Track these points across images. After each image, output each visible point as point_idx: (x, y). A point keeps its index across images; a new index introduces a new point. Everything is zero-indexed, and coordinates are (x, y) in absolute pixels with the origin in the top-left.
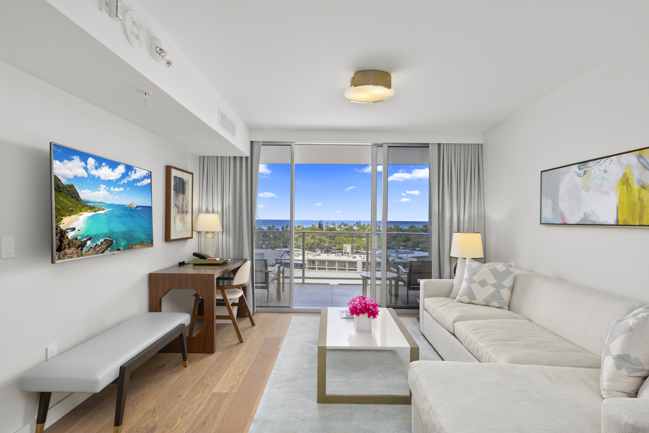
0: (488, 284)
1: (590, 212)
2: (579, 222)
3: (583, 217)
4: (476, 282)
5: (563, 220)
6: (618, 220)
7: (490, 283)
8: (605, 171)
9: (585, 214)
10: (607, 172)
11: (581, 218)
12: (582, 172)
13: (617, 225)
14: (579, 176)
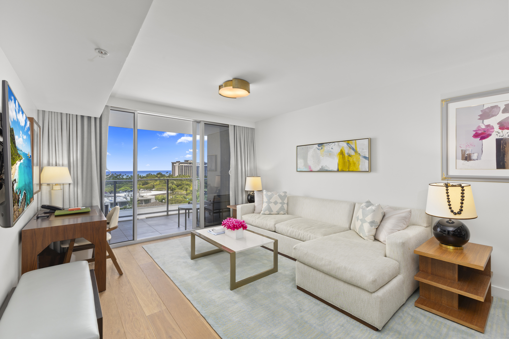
0: (278, 203)
1: (325, 166)
2: (319, 170)
3: (321, 168)
4: (272, 203)
5: (310, 170)
6: (338, 169)
7: (279, 203)
8: (332, 148)
9: (322, 167)
10: (333, 149)
11: (320, 168)
12: (320, 148)
13: (338, 171)
14: (319, 150)
